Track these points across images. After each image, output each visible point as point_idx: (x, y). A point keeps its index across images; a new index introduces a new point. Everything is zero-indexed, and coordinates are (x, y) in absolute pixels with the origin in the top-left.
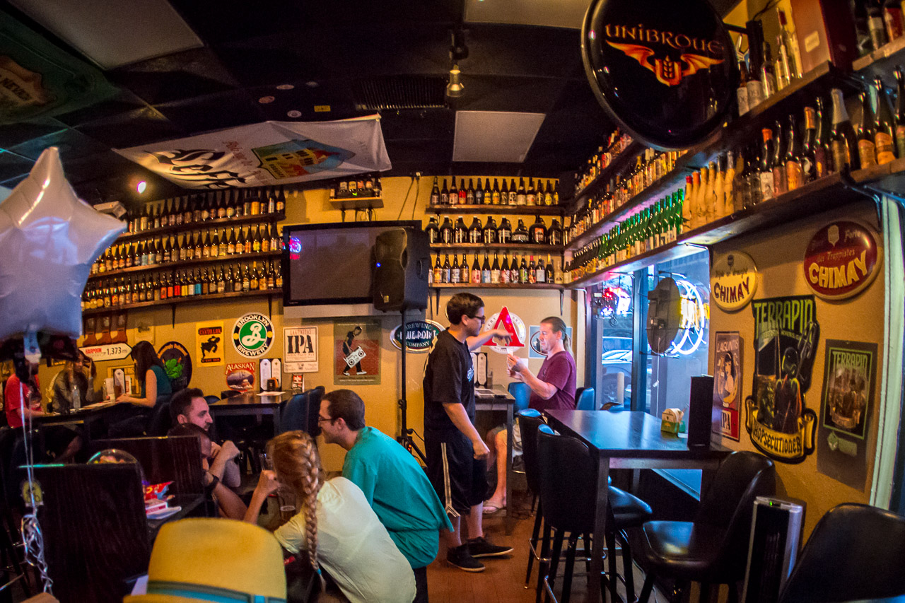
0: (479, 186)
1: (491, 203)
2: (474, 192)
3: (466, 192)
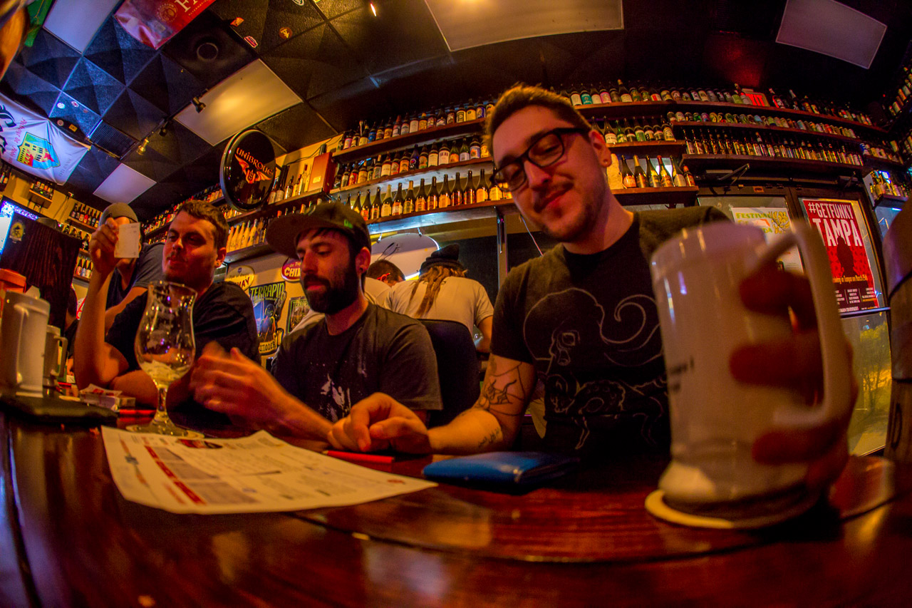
2: (92, 218)
3: (88, 216)
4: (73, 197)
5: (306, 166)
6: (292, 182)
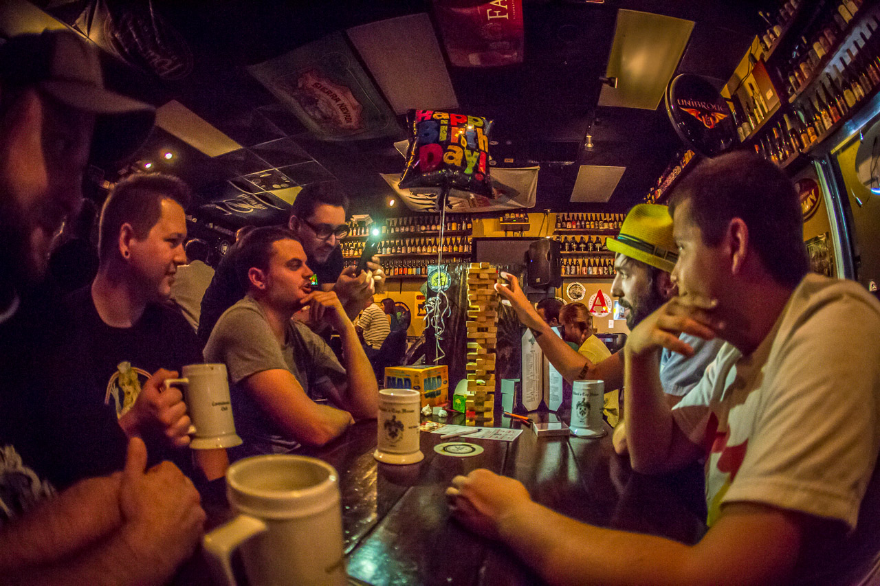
0: (582, 218)
1: (590, 228)
2: (580, 222)
3: (576, 222)
4: (551, 212)
5: (751, 85)
6: (749, 109)
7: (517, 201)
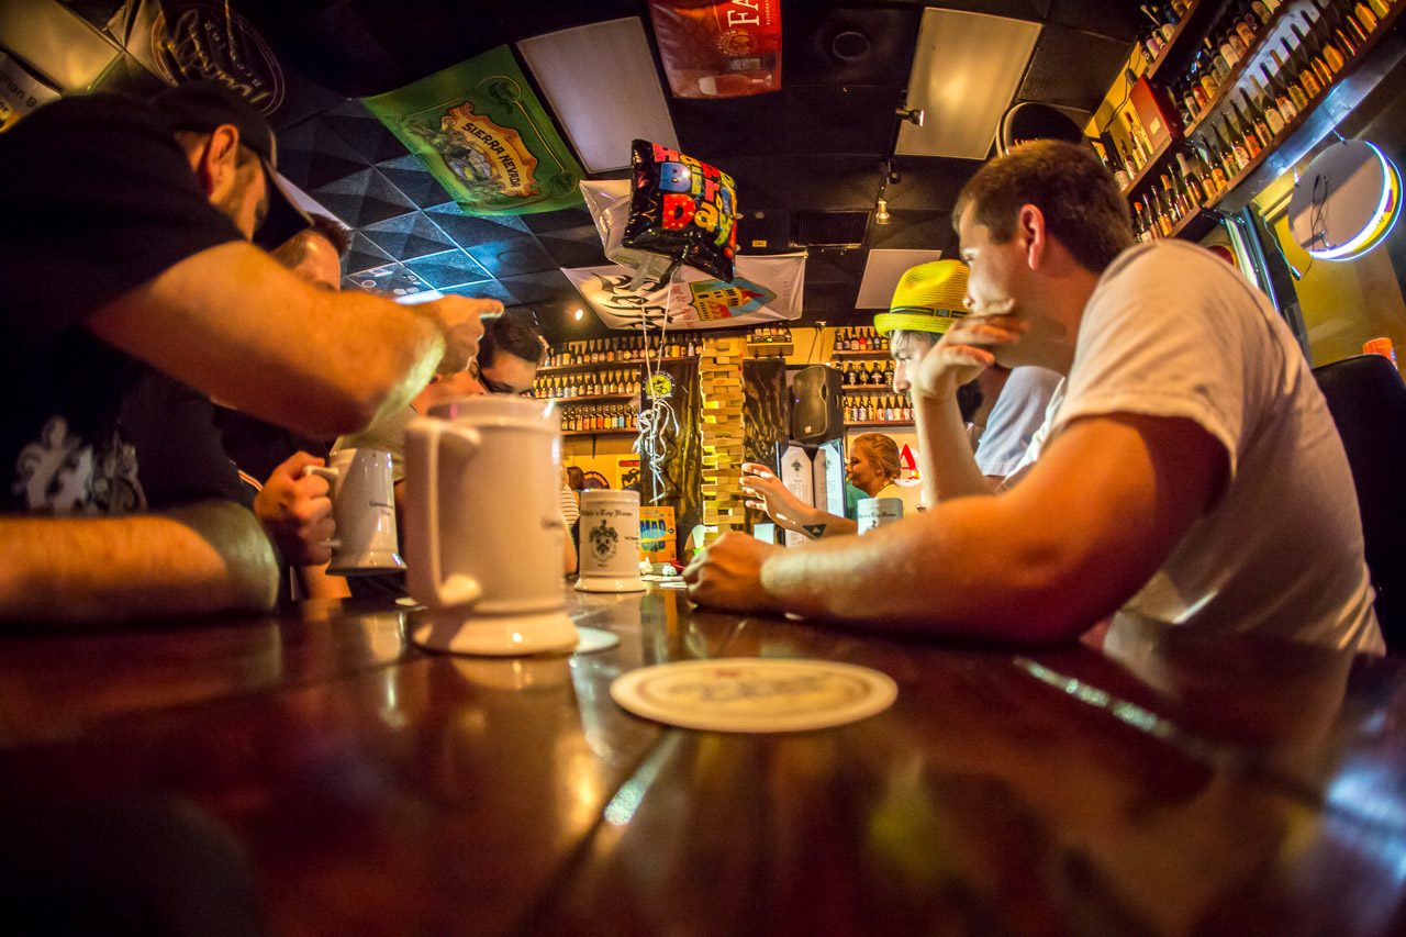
2: (873, 340)
3: (866, 340)
4: (827, 326)
5: (1128, 116)
6: (1126, 150)
7: (774, 310)
